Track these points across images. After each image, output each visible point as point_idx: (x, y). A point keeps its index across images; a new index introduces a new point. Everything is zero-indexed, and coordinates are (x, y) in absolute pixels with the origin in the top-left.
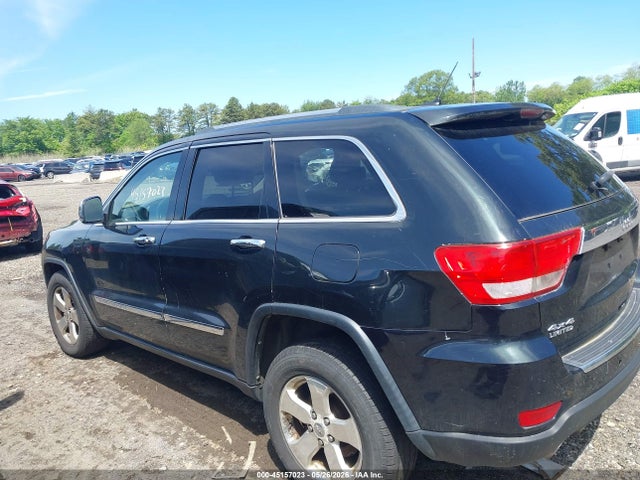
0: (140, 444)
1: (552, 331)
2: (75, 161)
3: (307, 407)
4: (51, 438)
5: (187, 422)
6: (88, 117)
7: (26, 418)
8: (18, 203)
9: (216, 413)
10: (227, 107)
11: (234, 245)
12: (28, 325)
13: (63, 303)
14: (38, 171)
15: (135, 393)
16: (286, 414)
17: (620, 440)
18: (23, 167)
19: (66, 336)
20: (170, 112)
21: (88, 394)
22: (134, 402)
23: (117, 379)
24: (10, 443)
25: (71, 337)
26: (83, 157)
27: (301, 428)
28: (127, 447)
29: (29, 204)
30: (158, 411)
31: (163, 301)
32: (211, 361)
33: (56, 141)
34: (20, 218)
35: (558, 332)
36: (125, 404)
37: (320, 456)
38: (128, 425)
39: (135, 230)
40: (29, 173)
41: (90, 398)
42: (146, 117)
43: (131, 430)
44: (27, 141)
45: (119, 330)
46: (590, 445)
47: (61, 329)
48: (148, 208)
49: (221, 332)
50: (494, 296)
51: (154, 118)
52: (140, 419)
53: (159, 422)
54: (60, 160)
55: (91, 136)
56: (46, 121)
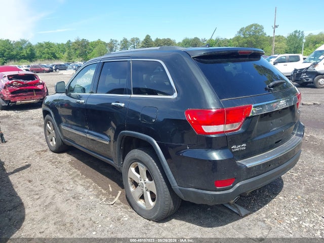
0: (73, 188)
1: (234, 149)
2: (69, 64)
3: (138, 176)
4: (39, 183)
5: (95, 182)
6: (77, 42)
7: (30, 175)
8: (38, 83)
9: (108, 179)
10: (145, 40)
11: (113, 105)
12: (37, 138)
13: (50, 128)
14: (52, 68)
15: (76, 168)
16: (131, 178)
17: (282, 205)
18: (45, 66)
19: (51, 143)
20: (116, 41)
21: (57, 168)
22: (75, 172)
23: (70, 163)
24: (22, 183)
25: (53, 143)
26: (73, 62)
27: (136, 184)
28: (68, 188)
29: (43, 84)
30: (84, 176)
31: (87, 129)
32: (104, 155)
33: (62, 54)
34: (38, 90)
35: (237, 149)
36: (71, 173)
37: (142, 197)
38: (71, 180)
39: (79, 98)
40: (48, 69)
41: (57, 169)
42: (104, 43)
43: (72, 183)
44: (48, 53)
45: (74, 142)
46: (267, 205)
47: (49, 140)
48: (86, 88)
49: (108, 143)
50: (206, 131)
51: (108, 44)
52: (77, 179)
53: (83, 181)
54: (63, 63)
55: (78, 52)
56: (57, 44)
